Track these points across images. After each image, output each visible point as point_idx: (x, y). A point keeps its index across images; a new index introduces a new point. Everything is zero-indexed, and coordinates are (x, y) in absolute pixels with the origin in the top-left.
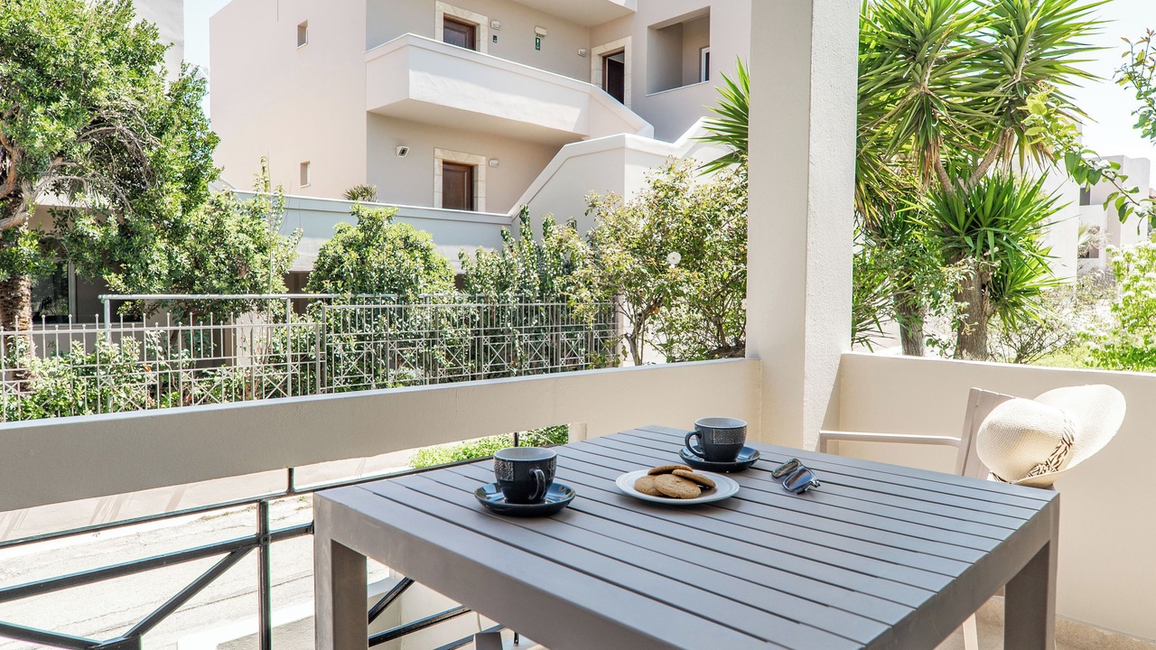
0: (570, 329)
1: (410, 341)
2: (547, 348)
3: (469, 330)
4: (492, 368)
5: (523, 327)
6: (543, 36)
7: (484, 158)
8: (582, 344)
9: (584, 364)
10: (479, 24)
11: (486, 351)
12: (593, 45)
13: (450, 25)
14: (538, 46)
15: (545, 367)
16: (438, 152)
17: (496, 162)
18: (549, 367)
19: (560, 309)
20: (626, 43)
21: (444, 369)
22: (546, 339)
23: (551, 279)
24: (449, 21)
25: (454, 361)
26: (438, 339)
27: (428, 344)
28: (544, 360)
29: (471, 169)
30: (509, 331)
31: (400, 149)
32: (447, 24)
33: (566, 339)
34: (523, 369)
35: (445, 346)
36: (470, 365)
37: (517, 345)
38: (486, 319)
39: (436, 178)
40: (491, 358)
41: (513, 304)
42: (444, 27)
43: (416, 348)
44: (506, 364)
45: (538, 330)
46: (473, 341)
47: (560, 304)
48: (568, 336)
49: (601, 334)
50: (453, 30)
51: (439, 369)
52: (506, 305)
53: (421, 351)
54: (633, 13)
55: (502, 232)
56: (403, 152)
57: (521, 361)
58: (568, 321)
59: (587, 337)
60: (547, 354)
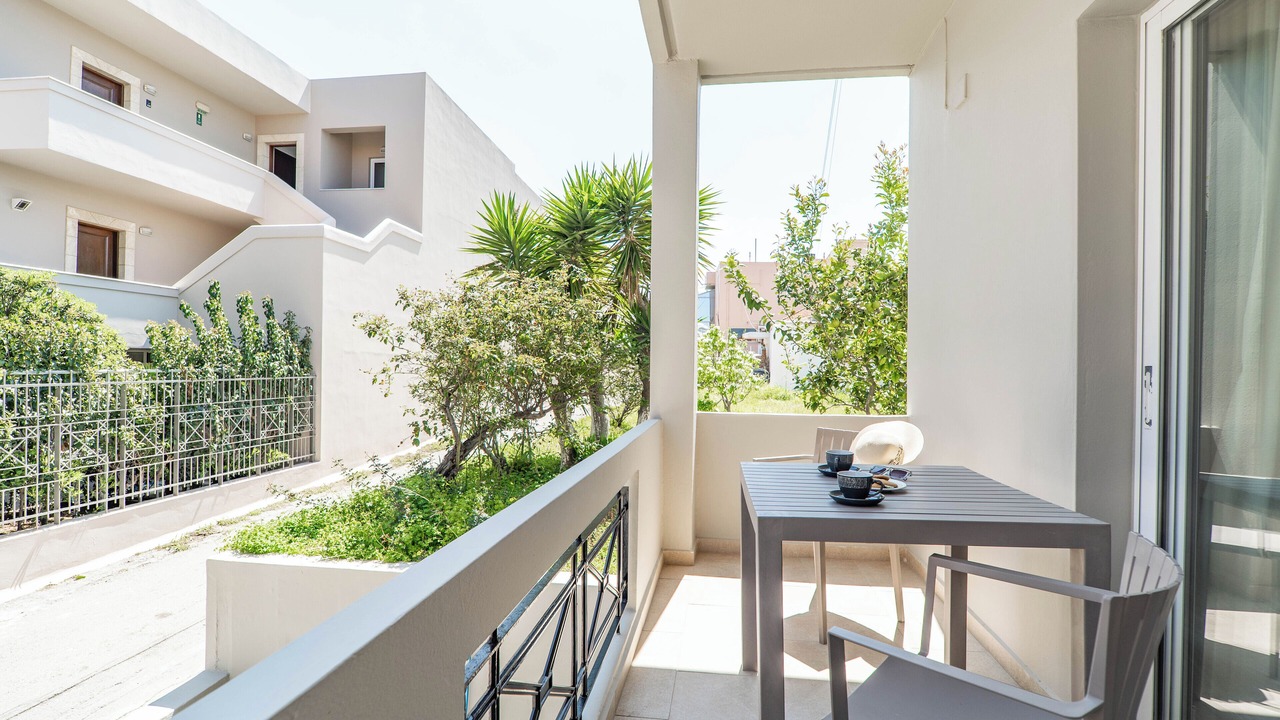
0: (270, 402)
1: (87, 423)
2: (247, 422)
3: (164, 407)
4: (190, 446)
5: (224, 402)
6: (205, 113)
7: (134, 225)
8: (282, 416)
9: (284, 434)
10: (128, 84)
11: (182, 428)
12: (259, 132)
13: (89, 76)
14: (199, 121)
15: (245, 440)
16: (72, 211)
17: (149, 230)
18: (250, 440)
19: (261, 384)
20: (299, 138)
21: (133, 451)
22: (247, 414)
23: (251, 355)
24: (89, 73)
25: (145, 441)
26: (126, 419)
27: (112, 425)
28: (245, 434)
29: (115, 235)
30: (209, 406)
31: (17, 201)
32: (86, 75)
33: (266, 413)
34: (223, 444)
35: (133, 426)
36: (164, 444)
37: (217, 421)
38: (183, 395)
39: (69, 240)
40: (188, 435)
41: (212, 379)
42: (83, 77)
43: (97, 431)
44: (204, 440)
45: (239, 404)
46: (168, 419)
47: (261, 379)
48: (269, 409)
49: (300, 406)
50: (93, 82)
51: (126, 452)
52: (205, 381)
53: (103, 433)
54: (307, 113)
55: (182, 305)
56: (22, 205)
57: (221, 436)
58: (269, 394)
59: (286, 409)
60: (247, 428)
